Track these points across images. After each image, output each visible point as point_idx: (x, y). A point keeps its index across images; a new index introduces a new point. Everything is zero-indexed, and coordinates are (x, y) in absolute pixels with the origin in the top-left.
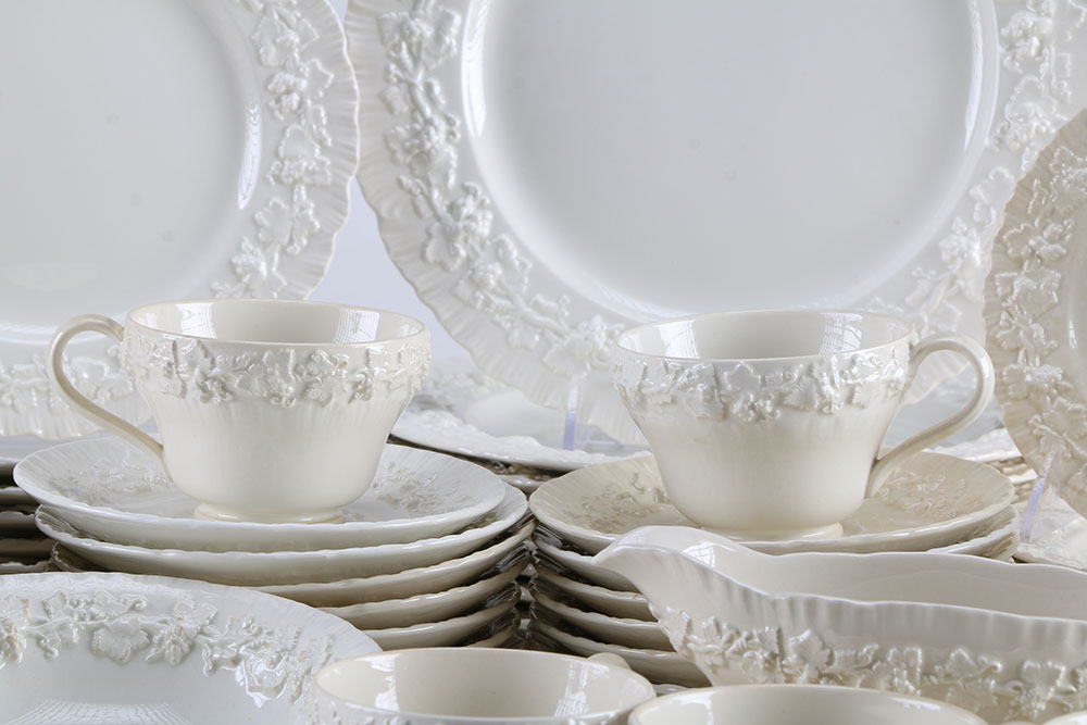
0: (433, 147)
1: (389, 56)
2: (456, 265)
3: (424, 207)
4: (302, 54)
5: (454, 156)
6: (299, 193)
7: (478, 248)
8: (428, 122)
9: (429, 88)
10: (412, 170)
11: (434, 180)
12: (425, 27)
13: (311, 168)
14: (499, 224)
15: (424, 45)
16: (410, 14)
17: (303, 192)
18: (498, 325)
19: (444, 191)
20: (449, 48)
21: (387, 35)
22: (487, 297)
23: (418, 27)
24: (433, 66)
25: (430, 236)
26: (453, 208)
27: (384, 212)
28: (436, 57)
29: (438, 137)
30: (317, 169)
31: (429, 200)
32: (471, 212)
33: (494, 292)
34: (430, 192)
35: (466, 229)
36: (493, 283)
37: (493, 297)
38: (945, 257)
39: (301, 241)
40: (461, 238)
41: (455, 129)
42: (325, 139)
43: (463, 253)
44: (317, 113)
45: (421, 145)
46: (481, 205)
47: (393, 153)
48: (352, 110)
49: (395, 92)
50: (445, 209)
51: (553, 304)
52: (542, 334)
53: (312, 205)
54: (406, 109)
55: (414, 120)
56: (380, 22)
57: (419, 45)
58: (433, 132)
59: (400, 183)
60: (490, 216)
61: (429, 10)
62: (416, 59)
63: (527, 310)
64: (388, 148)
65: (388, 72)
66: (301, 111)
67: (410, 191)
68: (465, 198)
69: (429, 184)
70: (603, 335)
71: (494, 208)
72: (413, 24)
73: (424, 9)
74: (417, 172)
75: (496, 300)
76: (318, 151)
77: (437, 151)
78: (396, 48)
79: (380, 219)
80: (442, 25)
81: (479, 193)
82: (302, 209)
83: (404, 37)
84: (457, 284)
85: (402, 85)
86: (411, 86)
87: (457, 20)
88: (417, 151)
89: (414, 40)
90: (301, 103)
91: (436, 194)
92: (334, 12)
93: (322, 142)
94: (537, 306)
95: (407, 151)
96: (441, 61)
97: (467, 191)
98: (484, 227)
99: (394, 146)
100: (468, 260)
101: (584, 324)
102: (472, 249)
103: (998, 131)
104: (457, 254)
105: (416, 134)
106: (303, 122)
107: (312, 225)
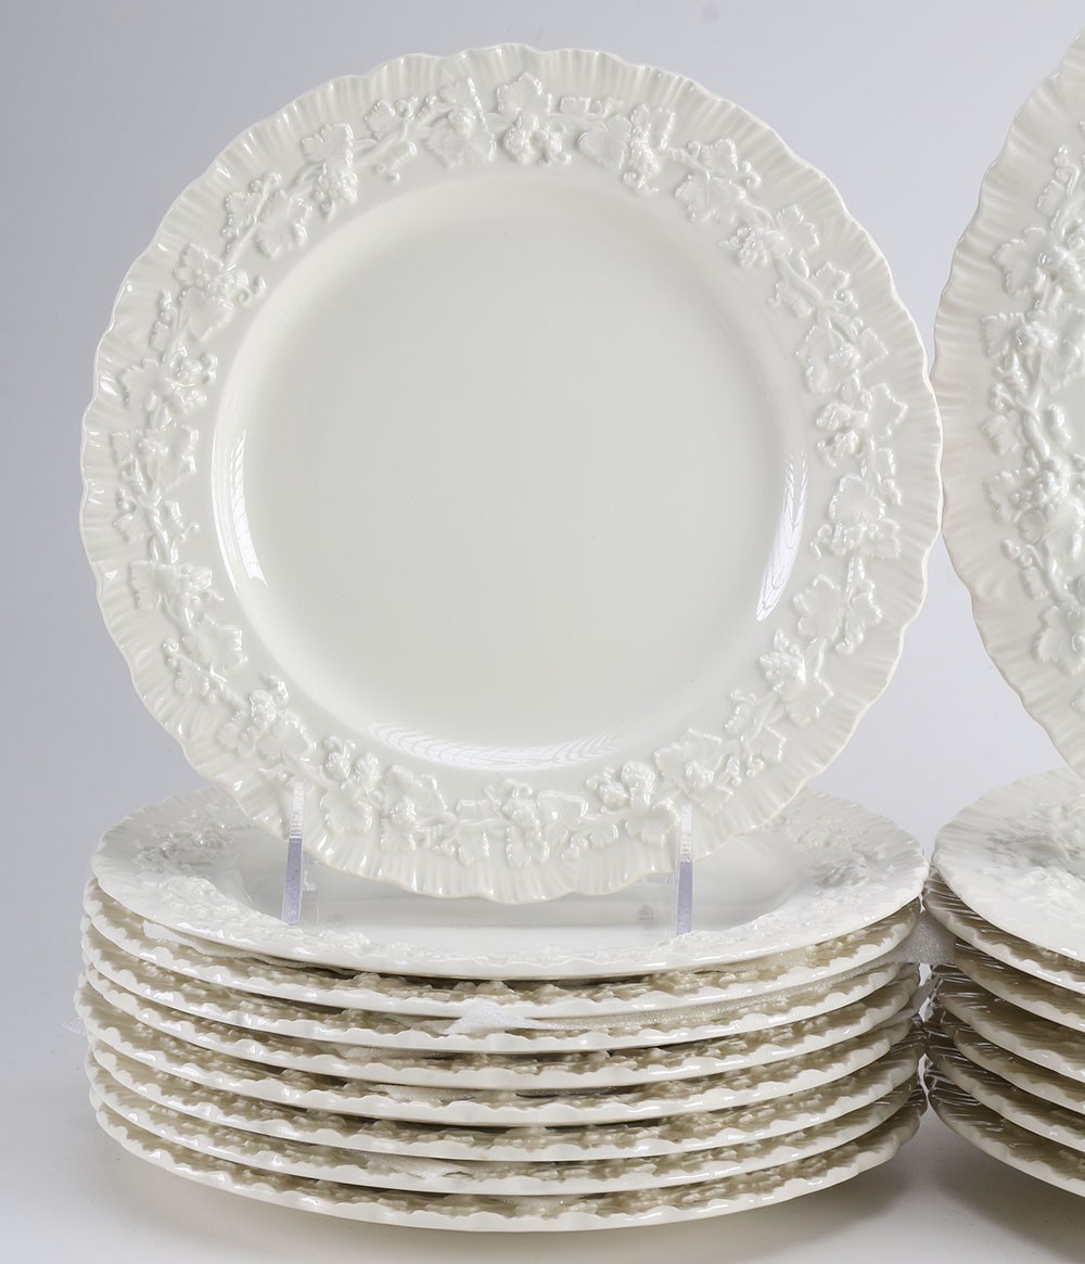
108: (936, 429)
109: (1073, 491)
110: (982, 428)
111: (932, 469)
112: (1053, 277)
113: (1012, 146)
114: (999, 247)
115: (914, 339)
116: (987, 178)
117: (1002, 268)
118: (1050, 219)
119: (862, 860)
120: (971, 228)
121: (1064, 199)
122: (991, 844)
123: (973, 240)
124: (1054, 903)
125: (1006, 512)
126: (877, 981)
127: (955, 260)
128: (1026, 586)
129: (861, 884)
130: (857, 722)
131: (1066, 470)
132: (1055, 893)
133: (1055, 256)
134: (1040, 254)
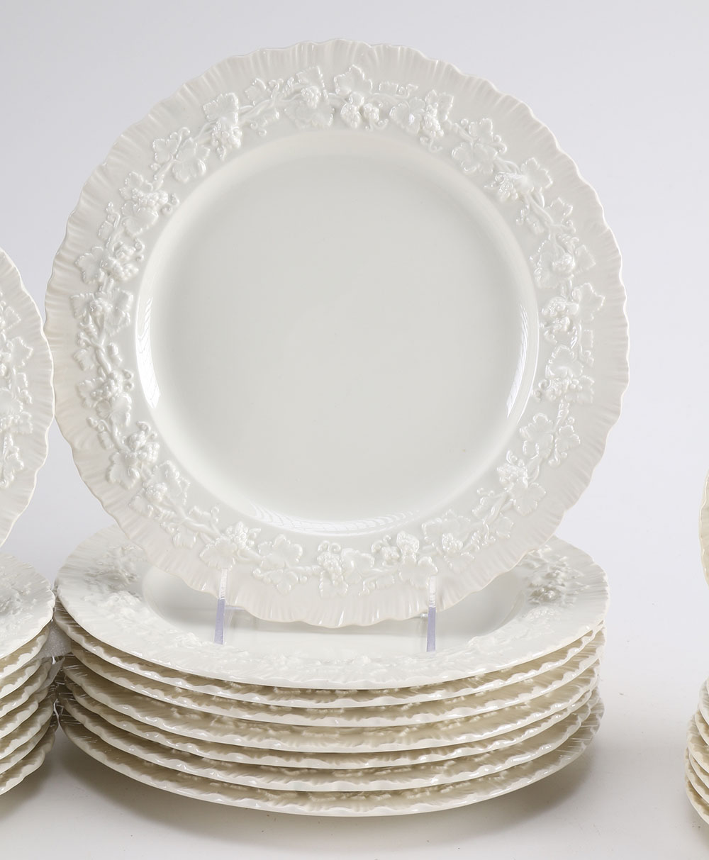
0: (113, 396)
1: (79, 326)
2: (132, 485)
3: (107, 441)
4: (8, 334)
5: (130, 400)
6: (8, 440)
7: (149, 471)
8: (110, 376)
9: (110, 350)
10: (98, 412)
11: (114, 420)
12: (106, 304)
13: (16, 421)
14: (165, 453)
15: (106, 318)
16: (95, 295)
17: (11, 440)
18: (165, 530)
19: (123, 429)
20: (125, 320)
21: (77, 311)
22: (155, 508)
23: (100, 304)
24: (113, 334)
25: (112, 463)
26: (130, 441)
27: (76, 445)
28: (116, 327)
29: (117, 388)
30: (22, 422)
31: (111, 436)
32: (144, 443)
33: (161, 504)
34: (112, 429)
35: (139, 456)
36: (161, 499)
37: (161, 509)
38: (502, 480)
39: (9, 477)
40: (136, 464)
41: (130, 381)
42: (28, 398)
43: (137, 474)
44: (21, 378)
45: (104, 394)
46: (151, 438)
47: (84, 400)
48: (48, 376)
49: (84, 354)
50: (123, 442)
51: (206, 514)
52: (199, 536)
53: (18, 449)
54: (93, 366)
55: (99, 375)
56: (72, 301)
57: (102, 317)
58: (113, 383)
59: (89, 422)
60: (157, 446)
61: (109, 292)
62: (100, 329)
63: (187, 518)
64: (81, 397)
65: (78, 338)
66: (8, 377)
67: (97, 429)
68: (139, 433)
69: (111, 423)
70: (245, 537)
71: (160, 440)
72: (97, 301)
73: (106, 291)
74: (102, 414)
75: (164, 511)
76: (22, 408)
77: (116, 398)
78: (85, 320)
79: (74, 450)
80: (119, 302)
81: (150, 428)
82: (10, 453)
83: (90, 312)
84: (133, 499)
85: (90, 348)
86: (96, 349)
87: (131, 297)
88: (101, 399)
89: (98, 314)
90: (8, 372)
91: (117, 432)
92: (33, 300)
93: (25, 401)
94: (195, 515)
95: (94, 399)
96: (119, 330)
97: (140, 428)
98: (153, 456)
99: (83, 394)
100: (142, 481)
101: (231, 529)
102: (144, 471)
103: (540, 385)
104: (131, 476)
105: (101, 386)
106: (10, 386)
107: (18, 465)
108: (50, 361)
109: (125, 389)
110: (74, 357)
111: (48, 383)
112: (109, 274)
113: (82, 202)
114: (78, 258)
115: (35, 312)
116: (70, 220)
117: (80, 269)
118: (106, 242)
119: (17, 595)
120: (63, 247)
121: (113, 231)
122: (88, 578)
123: (64, 254)
124: (125, 618)
125: (89, 402)
126: (30, 671)
127: (55, 264)
128: (102, 442)
129: (19, 613)
130: (12, 525)
131: (121, 379)
132: (125, 611)
133: (109, 262)
134: (101, 262)
